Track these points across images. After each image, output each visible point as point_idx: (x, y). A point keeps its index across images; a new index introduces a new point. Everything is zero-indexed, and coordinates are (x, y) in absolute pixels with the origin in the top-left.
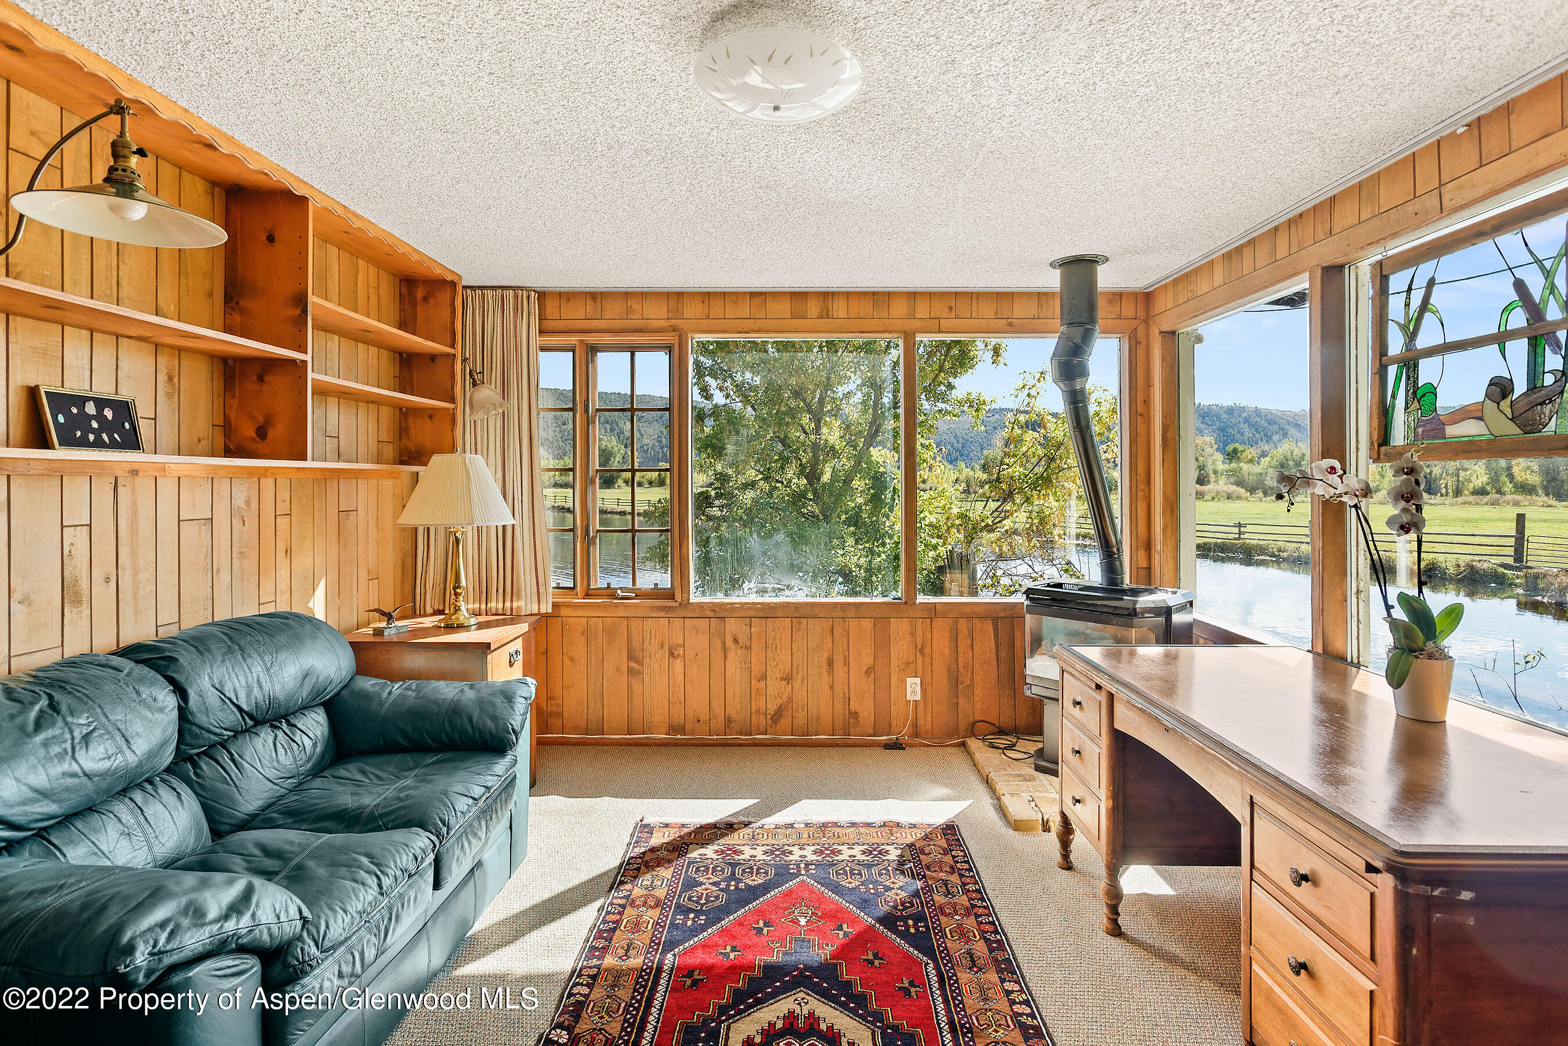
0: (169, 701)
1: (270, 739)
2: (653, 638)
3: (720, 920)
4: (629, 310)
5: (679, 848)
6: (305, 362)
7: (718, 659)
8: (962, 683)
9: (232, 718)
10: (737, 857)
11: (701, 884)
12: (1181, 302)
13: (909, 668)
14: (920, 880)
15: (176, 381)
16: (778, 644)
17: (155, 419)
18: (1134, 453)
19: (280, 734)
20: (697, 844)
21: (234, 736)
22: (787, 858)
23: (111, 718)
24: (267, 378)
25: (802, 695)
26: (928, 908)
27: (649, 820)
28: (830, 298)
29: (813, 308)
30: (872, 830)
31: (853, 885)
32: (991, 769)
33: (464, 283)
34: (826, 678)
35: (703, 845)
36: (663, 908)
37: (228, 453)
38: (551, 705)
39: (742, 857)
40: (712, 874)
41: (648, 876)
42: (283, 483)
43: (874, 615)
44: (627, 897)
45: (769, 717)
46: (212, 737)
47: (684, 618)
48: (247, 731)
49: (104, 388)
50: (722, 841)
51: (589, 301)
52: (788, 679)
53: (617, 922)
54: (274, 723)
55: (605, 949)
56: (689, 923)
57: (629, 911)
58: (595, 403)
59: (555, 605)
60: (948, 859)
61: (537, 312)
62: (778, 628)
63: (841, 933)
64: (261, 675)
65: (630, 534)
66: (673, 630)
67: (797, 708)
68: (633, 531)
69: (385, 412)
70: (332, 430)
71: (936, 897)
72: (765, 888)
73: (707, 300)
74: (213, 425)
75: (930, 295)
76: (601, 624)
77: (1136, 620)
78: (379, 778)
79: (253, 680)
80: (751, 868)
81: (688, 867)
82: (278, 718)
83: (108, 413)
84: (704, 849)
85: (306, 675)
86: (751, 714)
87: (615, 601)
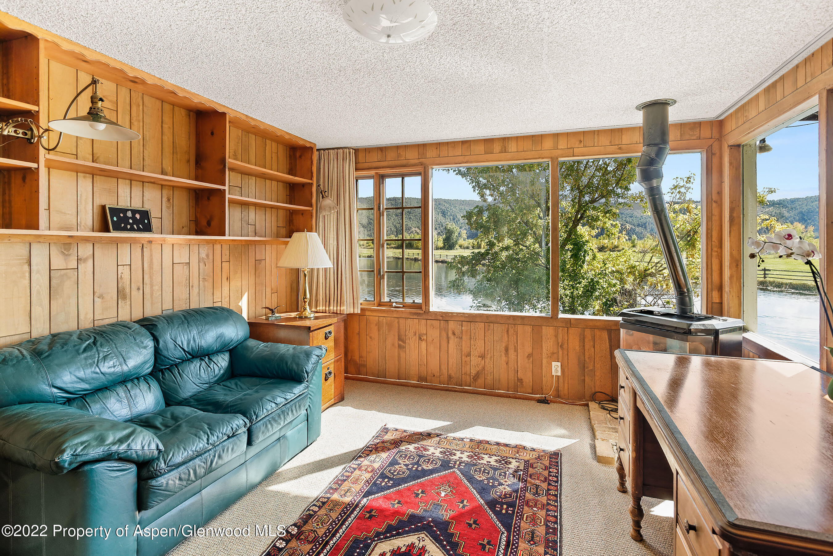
0: (150, 344)
1: (198, 365)
2: (411, 329)
3: (400, 485)
4: (399, 156)
5: (396, 443)
6: (225, 190)
7: (444, 343)
8: (588, 368)
9: (180, 354)
10: (424, 452)
11: (400, 464)
12: (740, 124)
13: (554, 356)
14: (522, 482)
15: (171, 201)
16: (477, 338)
17: (161, 218)
18: (710, 227)
19: (203, 363)
20: (407, 442)
21: (182, 362)
22: (452, 457)
23: (119, 349)
24: (211, 198)
25: (490, 367)
26: (520, 500)
27: (390, 426)
28: (507, 141)
29: (497, 147)
30: (508, 448)
31: (481, 479)
32: (597, 422)
33: (317, 148)
34: (504, 358)
35: (410, 443)
36: (374, 474)
37: (197, 233)
38: (361, 361)
39: (427, 453)
40: (407, 460)
41: (374, 456)
42: (226, 247)
43: (533, 323)
44: (359, 465)
45: (472, 377)
46: (171, 362)
47: (427, 319)
48: (188, 360)
49: (137, 205)
50: (421, 443)
51: (380, 152)
52: (483, 357)
53: (348, 477)
54: (202, 358)
55: (336, 489)
56: (383, 484)
57: (357, 472)
58: (384, 204)
59: (362, 309)
60: (546, 473)
61: (354, 159)
62: (477, 328)
63: (461, 505)
64: (195, 335)
65: (401, 274)
66: (420, 326)
67: (487, 374)
68: (403, 272)
69: (281, 213)
70: (251, 221)
71: (527, 495)
72: (432, 472)
73: (438, 148)
74: (190, 221)
75: (568, 135)
76: (385, 321)
77: (690, 337)
78: (241, 388)
79: (191, 337)
80: (429, 460)
81: (397, 454)
82: (204, 356)
83: (138, 216)
84: (409, 446)
85: (219, 337)
86: (462, 374)
87: (392, 309)
